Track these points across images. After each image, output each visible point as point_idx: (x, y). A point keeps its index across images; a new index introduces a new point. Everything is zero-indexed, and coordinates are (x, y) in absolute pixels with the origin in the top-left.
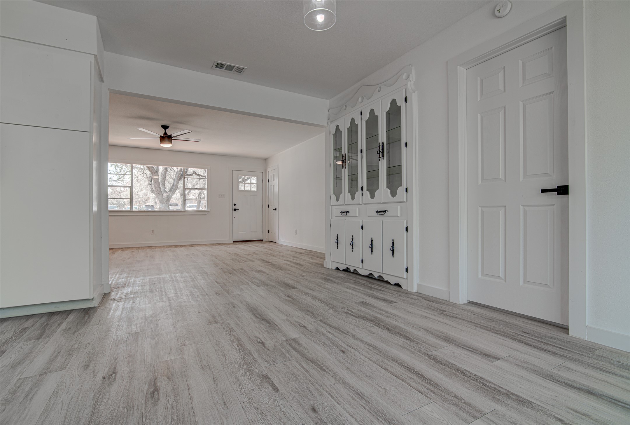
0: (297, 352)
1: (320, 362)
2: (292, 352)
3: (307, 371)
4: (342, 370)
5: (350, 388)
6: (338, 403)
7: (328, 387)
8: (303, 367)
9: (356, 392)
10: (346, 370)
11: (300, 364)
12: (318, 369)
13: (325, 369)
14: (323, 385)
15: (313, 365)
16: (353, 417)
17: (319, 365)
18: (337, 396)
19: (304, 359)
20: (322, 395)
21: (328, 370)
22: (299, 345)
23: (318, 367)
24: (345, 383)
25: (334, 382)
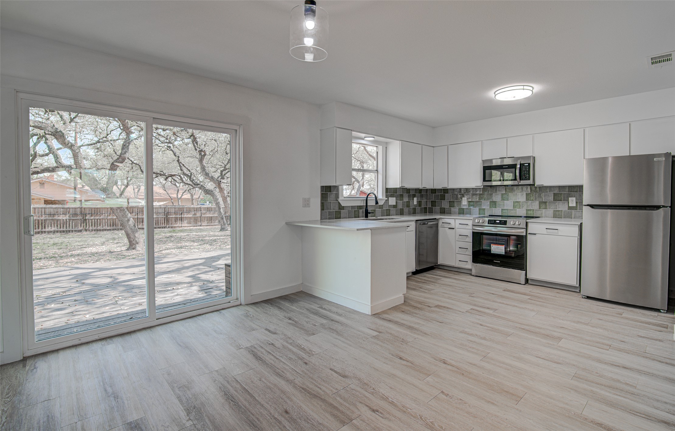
0: (332, 404)
1: (308, 396)
2: (337, 404)
3: (316, 386)
4: (289, 391)
5: (284, 378)
6: (292, 369)
7: (299, 377)
8: (320, 389)
9: (280, 376)
10: (286, 392)
11: (324, 391)
12: (308, 389)
13: (302, 390)
14: (303, 377)
15: (313, 392)
16: (285, 363)
17: (308, 393)
18: (293, 372)
19: (323, 397)
20: (303, 371)
21: (300, 389)
22: (334, 415)
23: (308, 390)
24: (288, 381)
25: (295, 380)
